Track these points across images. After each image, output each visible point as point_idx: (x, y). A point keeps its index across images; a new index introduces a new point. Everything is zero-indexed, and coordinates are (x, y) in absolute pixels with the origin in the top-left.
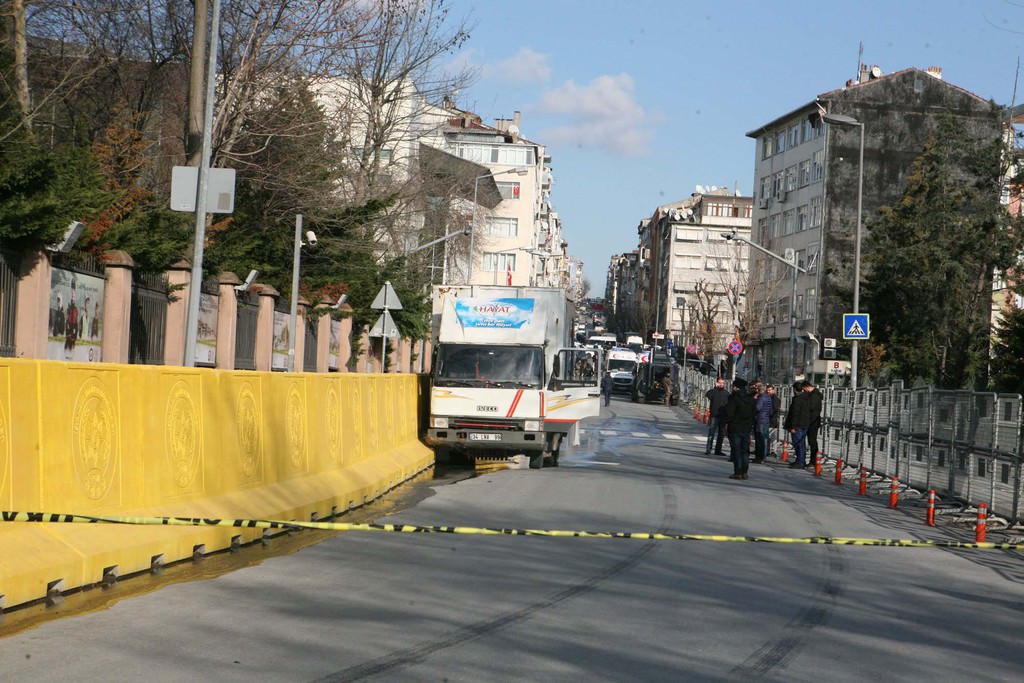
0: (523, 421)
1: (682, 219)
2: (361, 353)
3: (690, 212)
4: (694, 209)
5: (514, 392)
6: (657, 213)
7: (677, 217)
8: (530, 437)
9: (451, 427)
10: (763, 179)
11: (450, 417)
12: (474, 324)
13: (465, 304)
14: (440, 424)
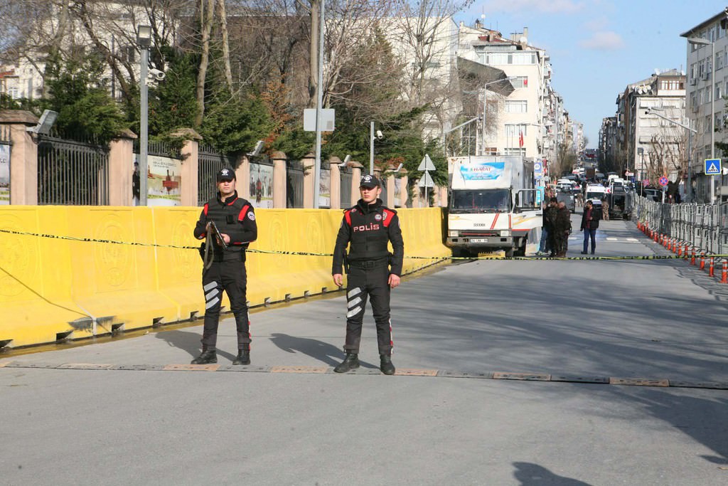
0: (500, 231)
1: (644, 93)
2: (415, 196)
3: (649, 88)
4: (652, 86)
5: (494, 215)
6: (627, 89)
7: (640, 92)
8: (504, 239)
9: (460, 236)
10: (692, 65)
11: (459, 231)
12: (470, 179)
13: (465, 167)
14: (453, 234)
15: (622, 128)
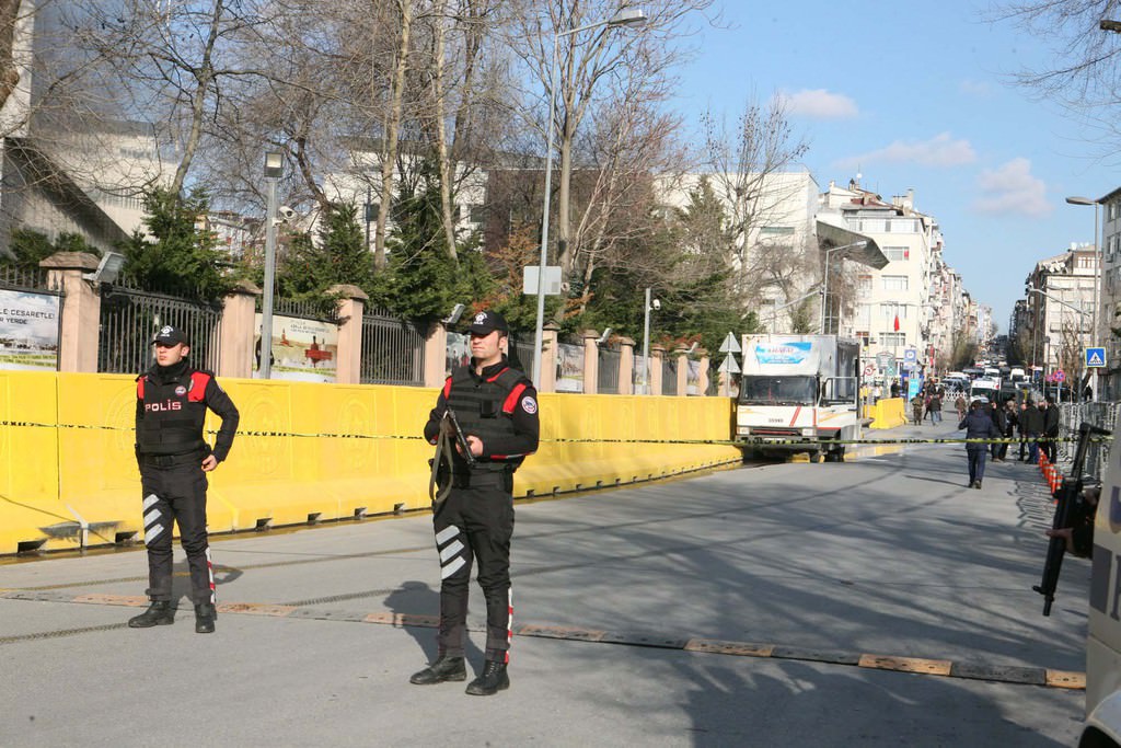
0: (801, 429)
1: (1056, 271)
2: (721, 384)
3: (1063, 265)
4: (1066, 263)
5: (795, 408)
6: (1038, 266)
7: (1052, 270)
8: (807, 440)
9: (751, 434)
10: (1109, 238)
11: (750, 427)
12: (766, 362)
13: (762, 348)
14: (743, 432)
15: (1032, 313)
